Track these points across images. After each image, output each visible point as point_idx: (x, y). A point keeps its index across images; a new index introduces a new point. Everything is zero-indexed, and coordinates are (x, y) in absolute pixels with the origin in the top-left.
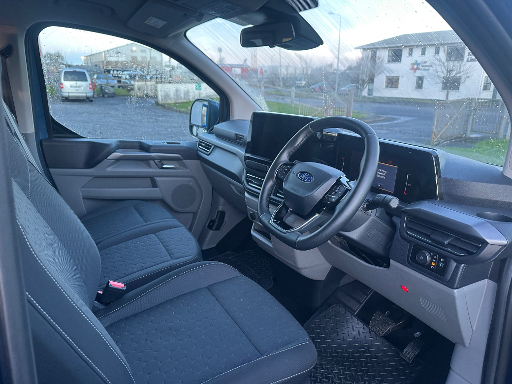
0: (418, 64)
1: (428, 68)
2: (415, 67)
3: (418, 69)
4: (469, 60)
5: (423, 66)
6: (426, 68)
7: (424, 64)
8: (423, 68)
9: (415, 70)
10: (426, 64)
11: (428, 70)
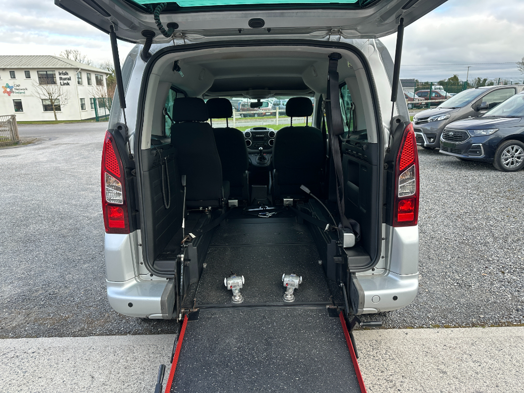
0: (11, 88)
1: (23, 91)
2: (8, 90)
3: (11, 92)
4: (62, 84)
5: (18, 89)
6: (21, 91)
7: (18, 88)
8: (17, 91)
9: (9, 94)
10: (20, 88)
11: (24, 93)
